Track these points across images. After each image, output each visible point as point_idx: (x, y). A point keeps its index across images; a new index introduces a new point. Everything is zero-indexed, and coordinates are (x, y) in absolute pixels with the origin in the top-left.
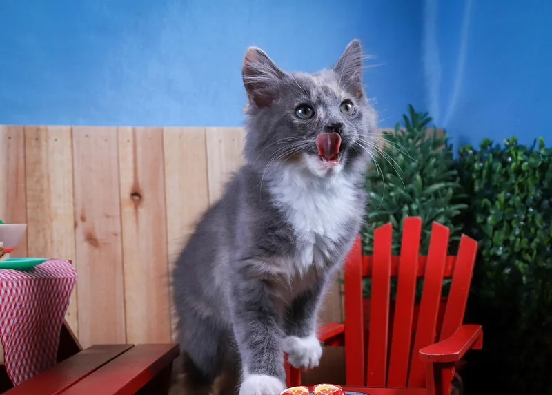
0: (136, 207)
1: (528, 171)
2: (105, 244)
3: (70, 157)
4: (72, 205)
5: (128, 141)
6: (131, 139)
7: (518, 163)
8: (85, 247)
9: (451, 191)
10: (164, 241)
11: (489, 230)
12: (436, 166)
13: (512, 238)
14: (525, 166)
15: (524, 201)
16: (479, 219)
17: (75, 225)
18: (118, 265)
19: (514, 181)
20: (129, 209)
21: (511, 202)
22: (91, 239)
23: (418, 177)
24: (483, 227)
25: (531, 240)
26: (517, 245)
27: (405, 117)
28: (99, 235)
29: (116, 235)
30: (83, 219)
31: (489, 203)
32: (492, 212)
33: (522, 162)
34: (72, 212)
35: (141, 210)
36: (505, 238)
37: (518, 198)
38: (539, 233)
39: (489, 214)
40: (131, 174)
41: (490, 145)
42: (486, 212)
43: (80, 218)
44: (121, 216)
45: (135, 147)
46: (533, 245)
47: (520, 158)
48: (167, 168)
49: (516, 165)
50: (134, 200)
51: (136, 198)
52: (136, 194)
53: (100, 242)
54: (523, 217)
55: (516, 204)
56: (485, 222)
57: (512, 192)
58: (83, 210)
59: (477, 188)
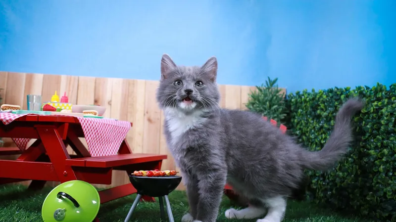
1: (308, 101)
2: (154, 122)
3: (144, 91)
4: (144, 107)
8: (147, 122)
9: (281, 109)
11: (295, 125)
13: (302, 127)
14: (308, 99)
15: (306, 112)
16: (292, 120)
17: (144, 115)
21: (302, 113)
22: (149, 120)
23: (268, 103)
24: (293, 124)
25: (308, 128)
26: (304, 130)
27: (266, 82)
28: (153, 119)
29: (158, 119)
30: (147, 113)
31: (295, 114)
32: (296, 118)
34: (144, 110)
36: (300, 127)
42: (294, 118)
44: (161, 113)
46: (309, 130)
53: (152, 121)
54: (306, 119)
55: (304, 114)
56: (294, 122)
57: (303, 109)
58: (147, 110)
59: (292, 109)
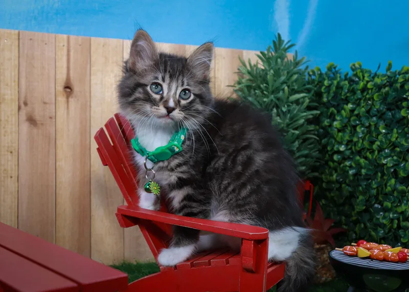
0: (68, 97)
1: (372, 89)
2: (42, 124)
3: (17, 55)
4: (17, 92)
5: (64, 46)
6: (66, 44)
7: (365, 82)
9: (307, 101)
10: (88, 125)
11: (334, 131)
12: (296, 81)
13: (355, 139)
14: (370, 85)
15: (368, 112)
16: (326, 123)
17: (19, 108)
18: (52, 141)
19: (360, 97)
20: (62, 99)
21: (356, 112)
22: (31, 120)
23: (285, 88)
24: (329, 130)
26: (359, 145)
27: (274, 42)
28: (38, 117)
29: (51, 118)
30: (26, 104)
31: (336, 111)
32: (338, 118)
33: (368, 82)
34: (17, 98)
35: (70, 99)
36: (349, 139)
37: (363, 109)
38: (380, 137)
39: (334, 120)
40: (65, 71)
41: (335, 68)
42: (332, 117)
43: (23, 103)
44: (55, 103)
45: (68, 51)
46: (375, 147)
47: (366, 79)
48: (92, 69)
49: (364, 84)
50: (66, 91)
51: (68, 90)
52: (68, 87)
53: (38, 122)
55: (361, 114)
57: (358, 104)
58: (26, 97)
59: (325, 100)
